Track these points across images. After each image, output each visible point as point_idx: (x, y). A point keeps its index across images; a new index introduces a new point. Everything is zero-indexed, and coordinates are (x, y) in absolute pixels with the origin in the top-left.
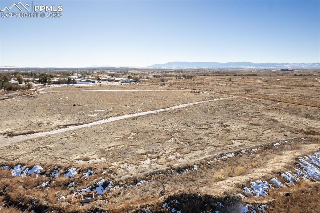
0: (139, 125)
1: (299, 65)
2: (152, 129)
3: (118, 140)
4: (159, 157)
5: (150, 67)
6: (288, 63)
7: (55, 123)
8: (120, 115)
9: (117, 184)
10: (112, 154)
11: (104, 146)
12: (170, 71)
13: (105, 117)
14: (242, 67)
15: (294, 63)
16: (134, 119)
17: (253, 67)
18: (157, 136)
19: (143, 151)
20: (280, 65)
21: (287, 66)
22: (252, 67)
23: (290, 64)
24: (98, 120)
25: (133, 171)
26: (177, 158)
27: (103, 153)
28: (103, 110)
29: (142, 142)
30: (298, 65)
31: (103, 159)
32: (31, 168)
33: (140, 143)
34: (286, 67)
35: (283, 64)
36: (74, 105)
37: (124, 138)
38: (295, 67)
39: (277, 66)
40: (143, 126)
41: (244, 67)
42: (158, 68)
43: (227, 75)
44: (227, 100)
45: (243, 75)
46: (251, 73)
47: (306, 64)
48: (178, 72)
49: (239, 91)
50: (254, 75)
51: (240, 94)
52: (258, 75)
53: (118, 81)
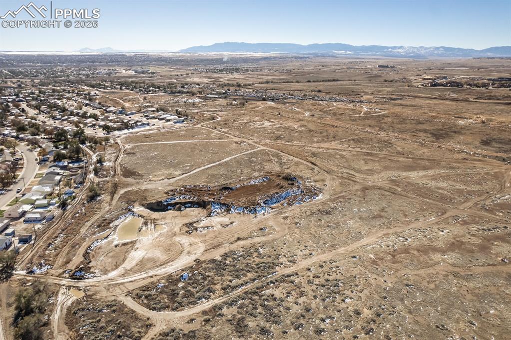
0: (210, 172)
1: (418, 49)
2: (215, 174)
4: (219, 182)
6: (402, 47)
7: (177, 173)
9: (212, 187)
10: (208, 182)
11: (203, 180)
12: (219, 70)
13: (194, 168)
14: (334, 51)
15: (410, 47)
16: (206, 169)
17: (350, 53)
18: (218, 176)
19: (215, 181)
20: (390, 50)
21: (400, 50)
22: (348, 53)
23: (405, 48)
24: (192, 171)
26: (224, 182)
27: (204, 182)
29: (213, 179)
30: (415, 50)
31: (205, 184)
32: (191, 186)
34: (398, 52)
35: (395, 48)
36: (171, 161)
37: (207, 178)
38: (411, 53)
39: (385, 50)
40: (212, 172)
43: (297, 82)
44: (254, 153)
45: (320, 79)
46: (334, 74)
47: (426, 48)
48: (232, 71)
49: (270, 138)
50: (334, 80)
51: (268, 143)
52: (339, 79)
53: (169, 120)
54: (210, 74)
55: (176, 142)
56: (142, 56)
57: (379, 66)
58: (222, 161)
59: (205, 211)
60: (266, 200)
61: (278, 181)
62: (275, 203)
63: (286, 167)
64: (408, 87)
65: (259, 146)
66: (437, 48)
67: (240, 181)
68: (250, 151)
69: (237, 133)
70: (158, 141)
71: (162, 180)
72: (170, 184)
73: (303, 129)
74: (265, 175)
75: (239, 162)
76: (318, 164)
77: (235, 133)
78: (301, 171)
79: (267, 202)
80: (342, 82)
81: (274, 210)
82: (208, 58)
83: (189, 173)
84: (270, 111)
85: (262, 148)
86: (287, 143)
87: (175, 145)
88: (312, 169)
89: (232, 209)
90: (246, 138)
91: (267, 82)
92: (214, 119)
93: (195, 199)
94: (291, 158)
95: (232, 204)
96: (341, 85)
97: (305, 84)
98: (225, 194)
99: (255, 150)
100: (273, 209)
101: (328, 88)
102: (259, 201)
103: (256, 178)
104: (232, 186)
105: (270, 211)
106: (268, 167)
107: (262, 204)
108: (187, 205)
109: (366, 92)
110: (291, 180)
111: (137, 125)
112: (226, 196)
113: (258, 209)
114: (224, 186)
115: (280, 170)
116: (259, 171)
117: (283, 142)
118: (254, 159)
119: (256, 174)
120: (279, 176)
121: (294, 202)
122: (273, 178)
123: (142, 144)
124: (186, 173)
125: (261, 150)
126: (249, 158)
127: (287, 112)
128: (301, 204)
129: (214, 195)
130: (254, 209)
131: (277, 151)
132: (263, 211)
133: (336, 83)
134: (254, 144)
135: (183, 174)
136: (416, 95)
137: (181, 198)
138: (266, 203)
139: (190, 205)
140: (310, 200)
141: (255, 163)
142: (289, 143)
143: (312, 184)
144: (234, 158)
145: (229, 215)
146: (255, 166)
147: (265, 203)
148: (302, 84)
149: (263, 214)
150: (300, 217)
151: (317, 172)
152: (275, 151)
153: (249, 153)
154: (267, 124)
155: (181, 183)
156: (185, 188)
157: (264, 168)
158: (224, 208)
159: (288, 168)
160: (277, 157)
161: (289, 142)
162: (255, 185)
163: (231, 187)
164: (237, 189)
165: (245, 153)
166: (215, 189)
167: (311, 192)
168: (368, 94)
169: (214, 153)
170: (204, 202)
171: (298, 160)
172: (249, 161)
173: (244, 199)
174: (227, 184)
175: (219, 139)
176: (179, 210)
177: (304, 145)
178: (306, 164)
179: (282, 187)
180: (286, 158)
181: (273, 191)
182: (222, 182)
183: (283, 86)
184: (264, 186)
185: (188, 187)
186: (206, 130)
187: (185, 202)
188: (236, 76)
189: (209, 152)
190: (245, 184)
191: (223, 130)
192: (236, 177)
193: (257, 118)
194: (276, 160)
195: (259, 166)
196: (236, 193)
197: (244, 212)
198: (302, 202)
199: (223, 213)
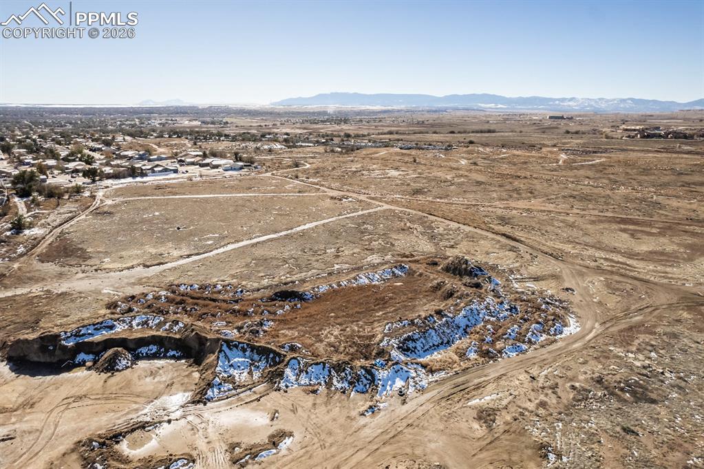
0: (259, 252)
1: (596, 102)
2: (271, 256)
3: (242, 267)
4: (274, 278)
5: (280, 103)
6: (573, 98)
7: (176, 253)
8: (237, 241)
9: (248, 291)
10: (242, 277)
11: (233, 272)
12: (321, 121)
13: (223, 244)
14: (480, 104)
15: (586, 99)
16: (253, 245)
17: (502, 106)
18: (275, 263)
19: (263, 274)
20: (557, 102)
21: (571, 103)
22: (500, 106)
23: (578, 101)
24: (217, 249)
25: (256, 285)
26: (287, 278)
27: (233, 276)
28: (216, 235)
29: (262, 268)
30: (593, 103)
31: (234, 280)
32: (191, 286)
33: (261, 269)
34: (569, 106)
35: (563, 100)
36: (179, 228)
37: (247, 265)
39: (552, 103)
40: (263, 253)
41: (482, 105)
42: (295, 107)
43: (435, 133)
44: (370, 215)
45: (468, 130)
46: (488, 125)
47: (607, 101)
48: (339, 122)
49: (403, 193)
50: (489, 131)
51: (399, 199)
52: (497, 130)
53: (216, 167)
54: (306, 125)
55: (211, 196)
56: (219, 108)
57: (551, 117)
58: (293, 231)
59: (196, 375)
60: (409, 339)
61: (436, 278)
62: (436, 347)
63: (447, 244)
64: (606, 138)
65: (380, 204)
66: (623, 101)
67: (330, 274)
68: (360, 213)
69: (336, 185)
70: (176, 194)
71: (128, 268)
72: (141, 279)
73: (462, 180)
74: (397, 261)
75: (333, 233)
76: (522, 239)
77: (332, 185)
78: (488, 253)
79: (411, 344)
80: (502, 134)
81: (437, 376)
82: (308, 111)
83: (206, 255)
84: (398, 158)
85: (386, 207)
86: (438, 200)
87: (206, 200)
88: (512, 249)
89: (288, 371)
90: (354, 192)
91: (391, 133)
92: (297, 166)
93: (176, 328)
94: (454, 225)
95: (293, 349)
96: (502, 136)
97: (447, 135)
98: (280, 312)
99: (370, 211)
100: (432, 372)
101: (484, 139)
102: (385, 343)
103: (374, 267)
104: (306, 288)
105: (424, 383)
106: (403, 243)
107: (395, 354)
108: (144, 350)
109: (544, 144)
110: (470, 273)
111: (154, 172)
112: (283, 321)
113: (382, 374)
114: (284, 288)
115: (434, 251)
116: (382, 251)
117: (430, 199)
118: (370, 227)
119: (375, 259)
120: (435, 264)
121: (499, 345)
122: (421, 268)
123: (143, 198)
124: (197, 254)
125: (385, 211)
126: (359, 225)
127: (427, 159)
128: (523, 352)
129: (245, 314)
130: (368, 372)
131: (420, 213)
132: (399, 383)
133: (493, 135)
134: (370, 201)
135: (189, 256)
136: (625, 148)
137: (134, 323)
138: (408, 349)
139: (154, 349)
140: (544, 337)
141: (370, 234)
142: (443, 201)
143: (532, 285)
144: (323, 225)
145: (274, 394)
146: (370, 241)
147: (404, 349)
148: (442, 135)
149: (401, 394)
150: (541, 411)
151: (529, 257)
152: (414, 212)
153: (358, 216)
154: (394, 173)
155: (170, 278)
156: (173, 292)
157: (393, 245)
158: (262, 364)
159: (452, 247)
160: (421, 224)
161: (441, 198)
162: (370, 287)
163: (301, 290)
164: (318, 298)
165: (348, 216)
166: (256, 295)
167: (538, 309)
168: (548, 146)
169: (281, 215)
170: (201, 340)
171: (471, 229)
172: (359, 230)
173: (336, 333)
174: (293, 282)
175: (299, 192)
176: (107, 370)
177: (473, 203)
178: (493, 239)
179: (450, 295)
180: (441, 226)
181: (425, 308)
182: (282, 276)
183: (413, 137)
184: (396, 291)
185: (182, 288)
186: (279, 179)
187: (141, 339)
188: (345, 127)
189: (271, 213)
190: (344, 283)
191: (311, 180)
192: (323, 266)
193: (374, 166)
194: (420, 229)
195: (380, 241)
196: (313, 309)
197: (329, 384)
198: (524, 347)
199: (254, 385)
